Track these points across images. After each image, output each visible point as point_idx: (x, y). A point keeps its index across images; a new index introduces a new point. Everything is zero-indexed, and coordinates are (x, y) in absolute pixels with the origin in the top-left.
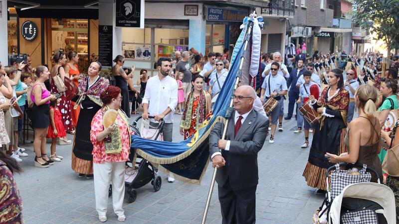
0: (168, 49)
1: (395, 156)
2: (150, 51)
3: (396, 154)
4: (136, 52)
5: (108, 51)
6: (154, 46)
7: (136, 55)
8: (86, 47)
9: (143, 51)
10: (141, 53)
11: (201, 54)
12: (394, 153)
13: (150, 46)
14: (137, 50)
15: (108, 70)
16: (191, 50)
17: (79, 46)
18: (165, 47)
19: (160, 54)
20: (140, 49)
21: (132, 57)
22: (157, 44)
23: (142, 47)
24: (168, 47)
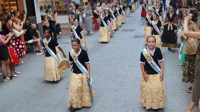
0: (61, 3)
1: (189, 44)
2: (51, 5)
3: (190, 43)
4: (43, 7)
6: (53, 2)
7: (43, 8)
8: (16, 7)
9: (47, 6)
10: (46, 7)
11: (79, 4)
12: (189, 43)
13: (51, 3)
14: (44, 6)
15: (33, 18)
16: (73, 2)
17: (12, 7)
18: (59, 2)
19: (56, 6)
20: (45, 5)
21: (42, 9)
22: (54, 1)
23: (46, 4)
24: (60, 2)
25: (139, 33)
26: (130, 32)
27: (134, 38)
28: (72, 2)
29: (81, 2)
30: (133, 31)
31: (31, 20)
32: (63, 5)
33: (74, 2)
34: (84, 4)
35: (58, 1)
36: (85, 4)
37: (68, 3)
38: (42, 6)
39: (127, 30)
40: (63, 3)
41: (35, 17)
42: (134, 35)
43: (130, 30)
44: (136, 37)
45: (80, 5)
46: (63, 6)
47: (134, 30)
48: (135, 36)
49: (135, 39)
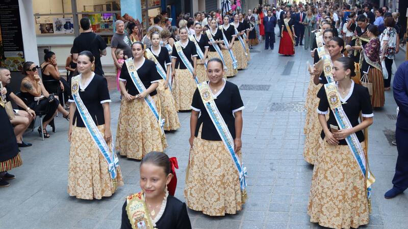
0: (96, 18)
4: (54, 25)
5: (15, 29)
6: (77, 15)
7: (55, 29)
10: (60, 26)
11: (137, 20)
13: (72, 16)
14: (56, 23)
15: (18, 56)
16: (124, 16)
18: (91, 15)
20: (59, 21)
21: (51, 31)
22: (80, 13)
23: (61, 18)
24: (94, 15)
25: (283, 96)
26: (260, 91)
27: (271, 110)
28: (122, 15)
29: (143, 16)
30: (267, 90)
31: (12, 62)
32: (102, 22)
33: (127, 15)
34: (150, 21)
35: (90, 13)
36: (152, 21)
37: (112, 17)
38: (52, 24)
39: (252, 86)
40: (102, 17)
41: (21, 53)
42: (270, 101)
43: (260, 86)
44: (277, 107)
45: (142, 23)
46: (101, 25)
47: (269, 86)
48: (274, 104)
49: (274, 113)
